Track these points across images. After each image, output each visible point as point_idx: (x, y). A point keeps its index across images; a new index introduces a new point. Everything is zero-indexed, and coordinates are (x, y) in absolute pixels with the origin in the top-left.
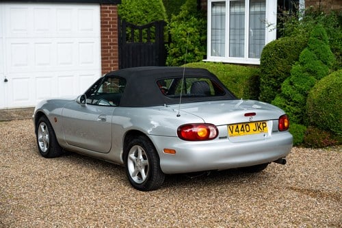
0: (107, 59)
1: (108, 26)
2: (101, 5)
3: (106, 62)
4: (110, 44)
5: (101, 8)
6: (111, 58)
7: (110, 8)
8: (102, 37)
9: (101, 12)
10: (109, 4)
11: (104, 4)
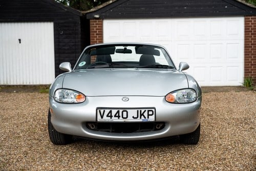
0: (249, 55)
1: (249, 32)
2: (245, 16)
3: (248, 57)
4: (251, 44)
5: (245, 19)
6: (251, 55)
7: (251, 19)
8: (246, 39)
9: (245, 21)
10: (251, 16)
11: (247, 16)
